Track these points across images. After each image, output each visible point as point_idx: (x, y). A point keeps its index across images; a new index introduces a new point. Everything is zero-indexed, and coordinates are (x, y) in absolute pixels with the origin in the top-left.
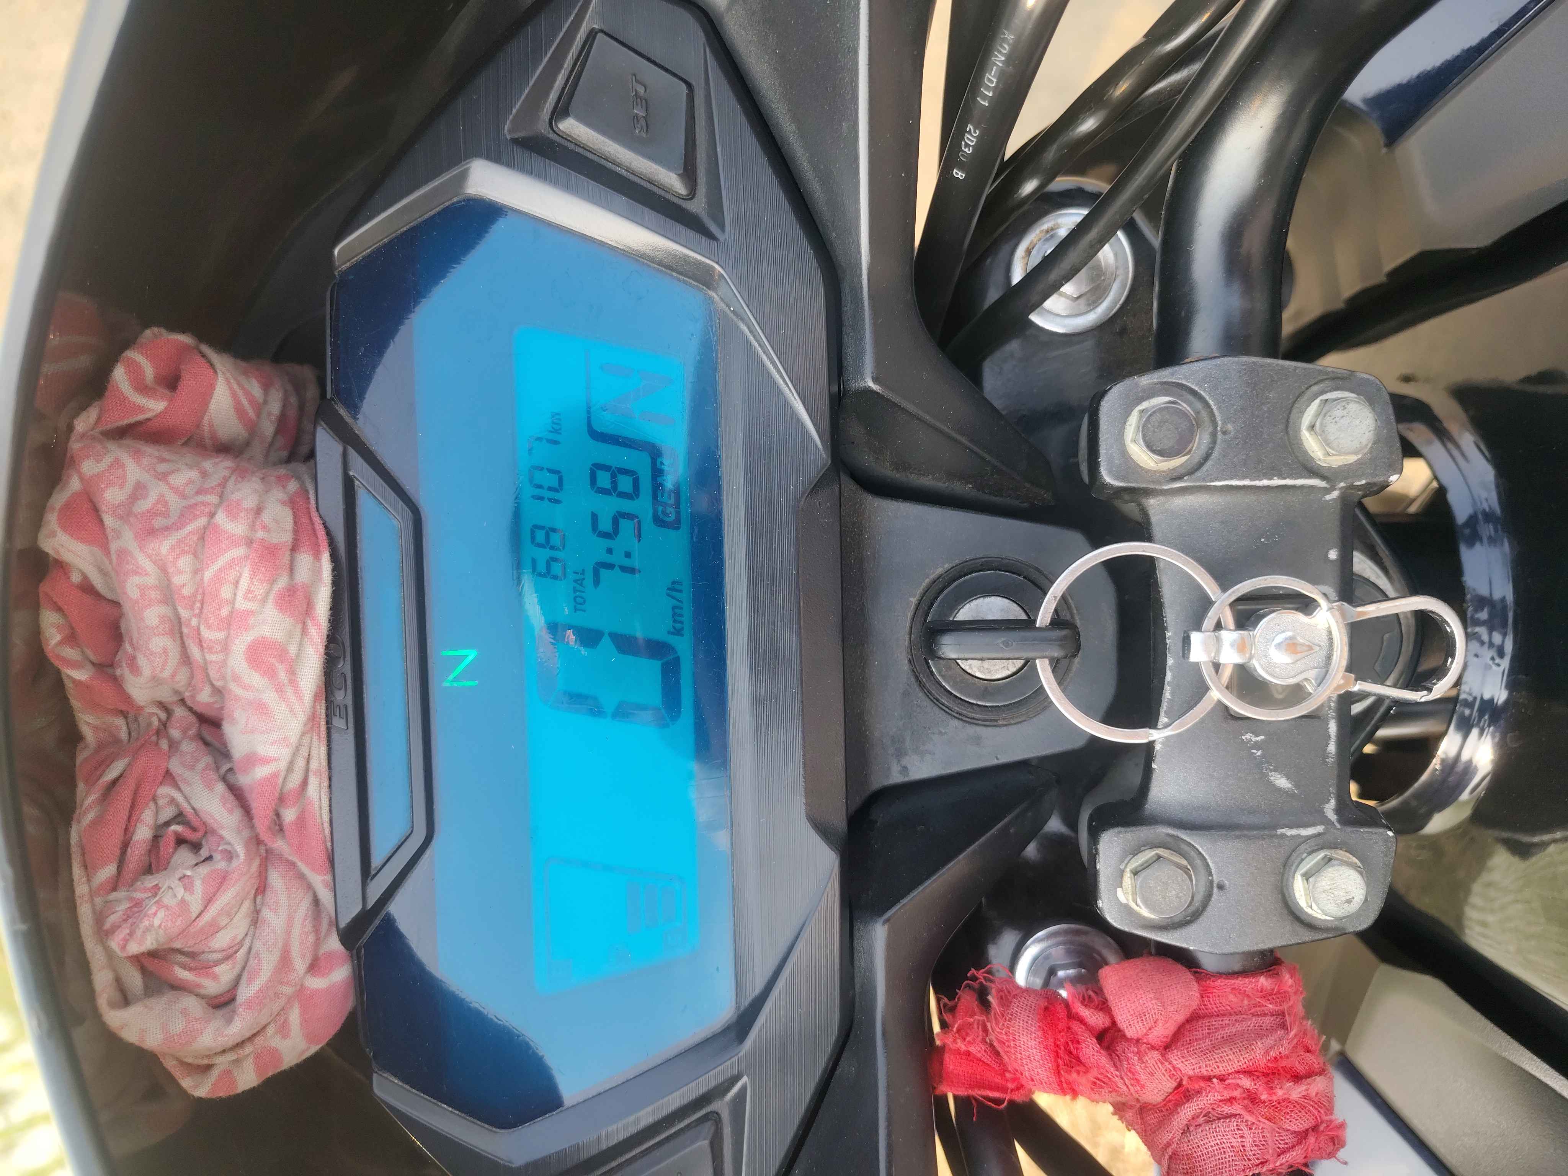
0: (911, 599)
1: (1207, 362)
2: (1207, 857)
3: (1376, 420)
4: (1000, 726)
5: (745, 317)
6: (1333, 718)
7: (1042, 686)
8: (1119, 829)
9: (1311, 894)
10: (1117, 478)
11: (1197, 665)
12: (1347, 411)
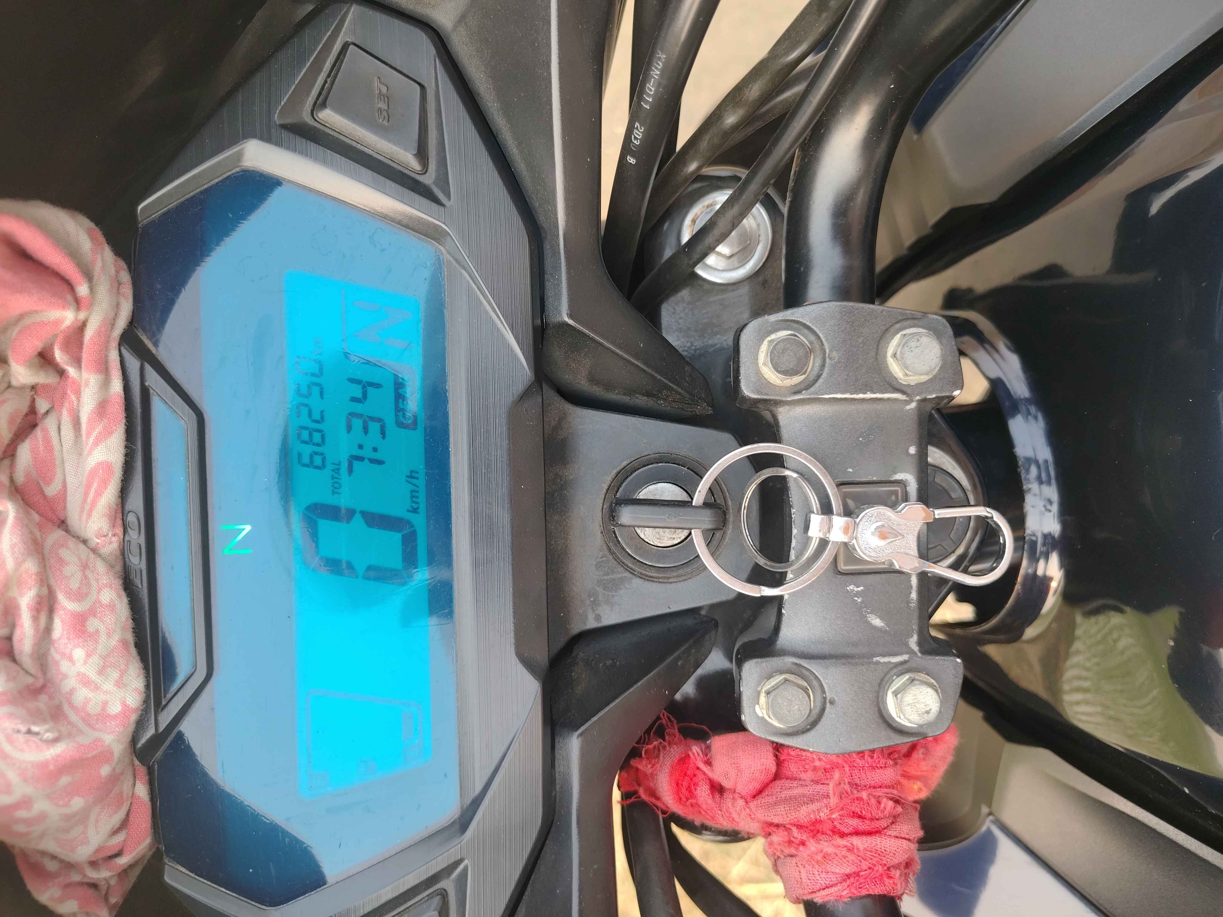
0: (603, 485)
1: (817, 305)
2: (821, 679)
3: (942, 349)
4: (671, 583)
5: (467, 265)
6: (914, 574)
8: (757, 660)
9: (899, 706)
10: (753, 392)
12: (920, 342)
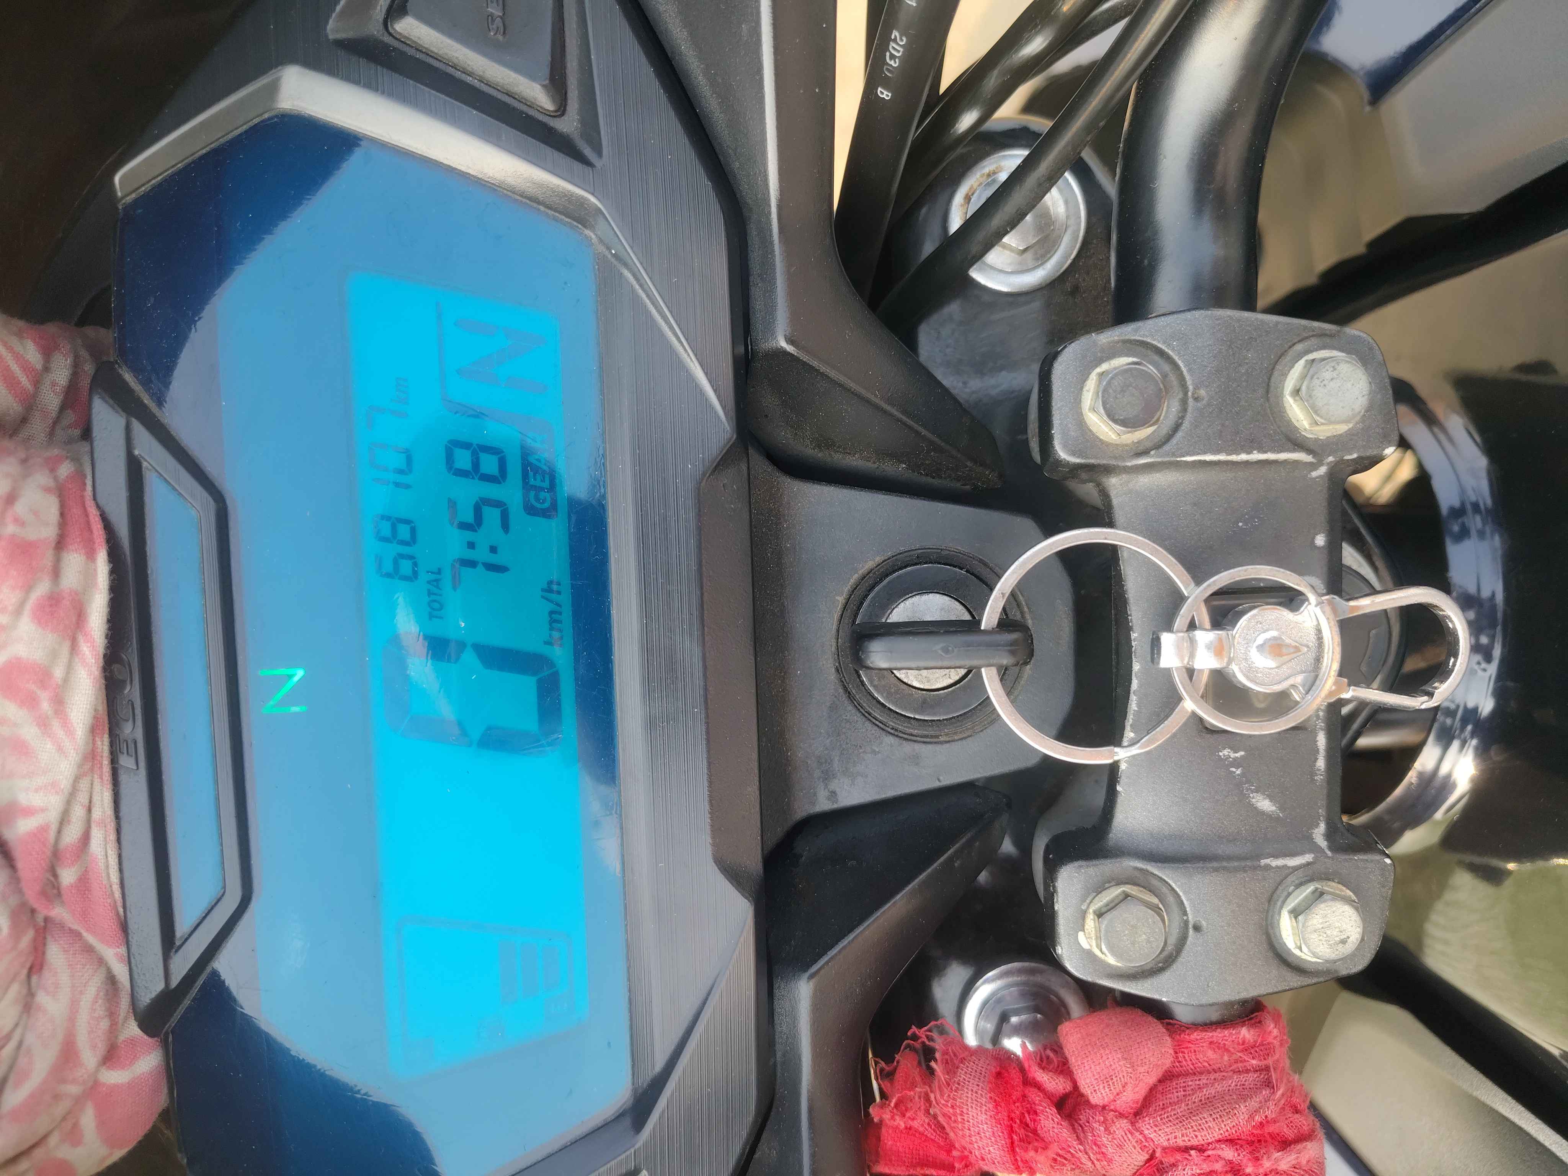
0: (838, 598)
1: (1175, 316)
2: (1181, 894)
3: (1370, 383)
4: (941, 743)
5: (630, 261)
6: (1322, 730)
7: (988, 697)
8: (1080, 863)
9: (1301, 935)
10: (1073, 453)
11: (1168, 672)
12: (1336, 372)
